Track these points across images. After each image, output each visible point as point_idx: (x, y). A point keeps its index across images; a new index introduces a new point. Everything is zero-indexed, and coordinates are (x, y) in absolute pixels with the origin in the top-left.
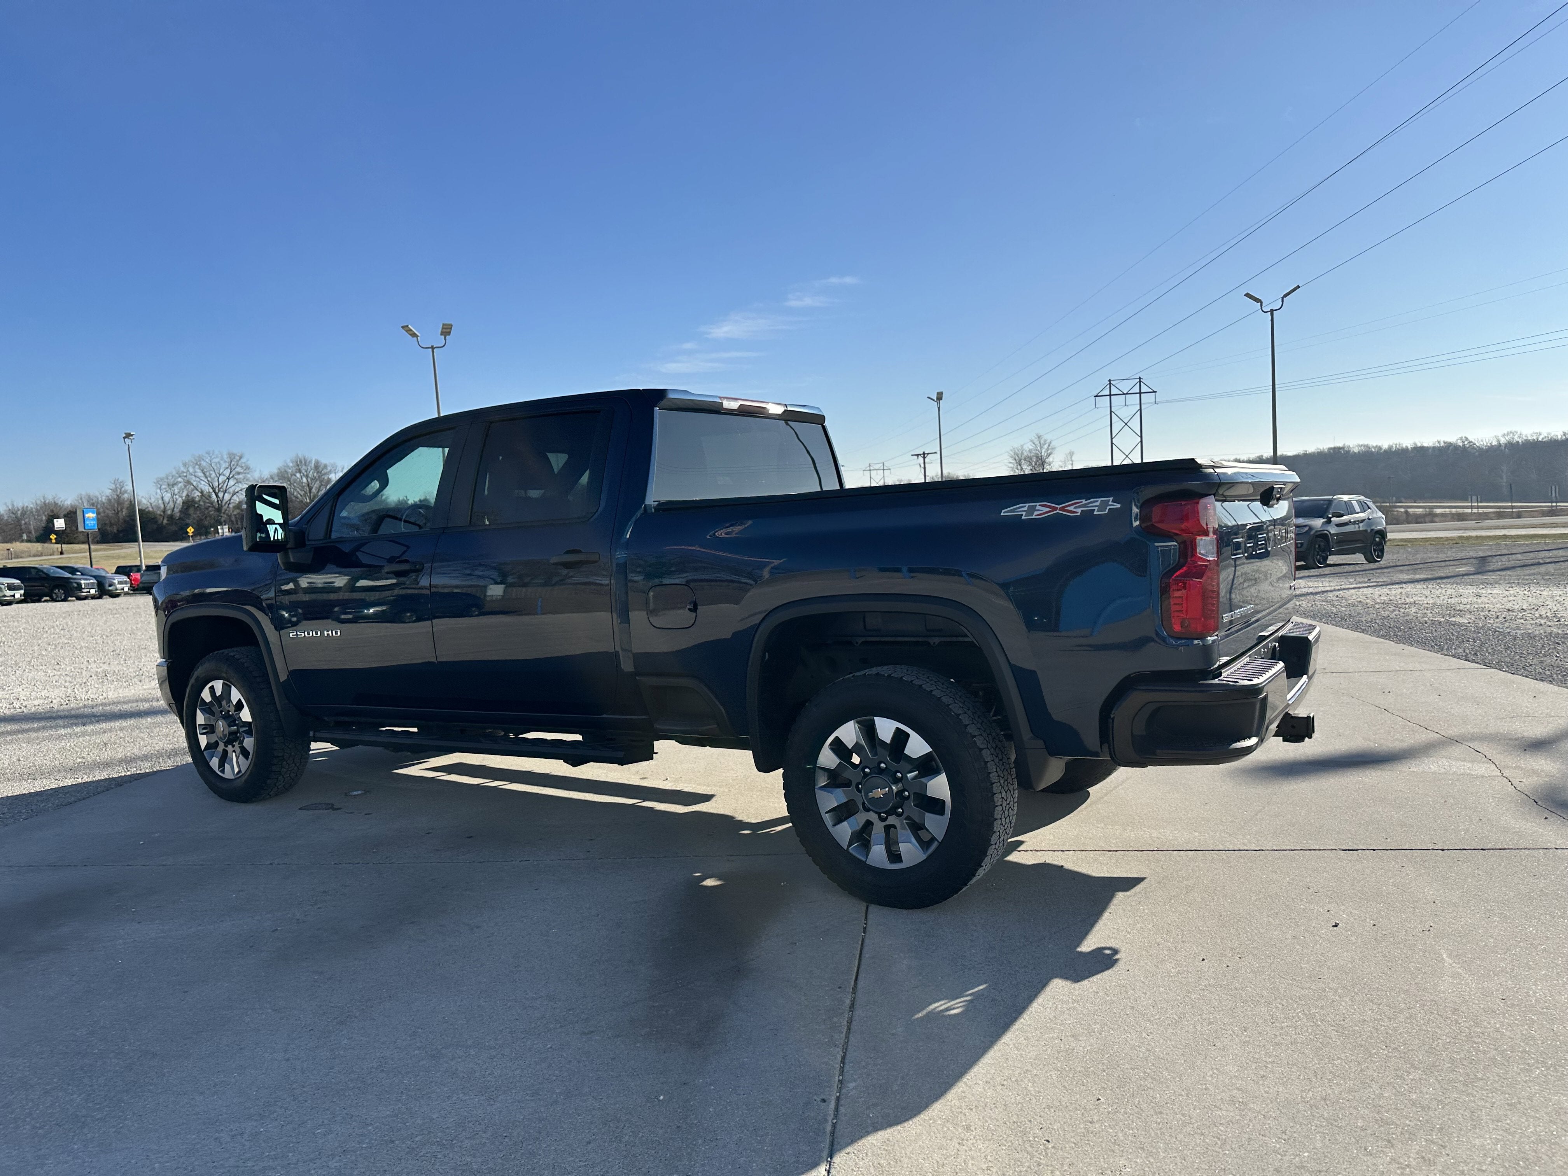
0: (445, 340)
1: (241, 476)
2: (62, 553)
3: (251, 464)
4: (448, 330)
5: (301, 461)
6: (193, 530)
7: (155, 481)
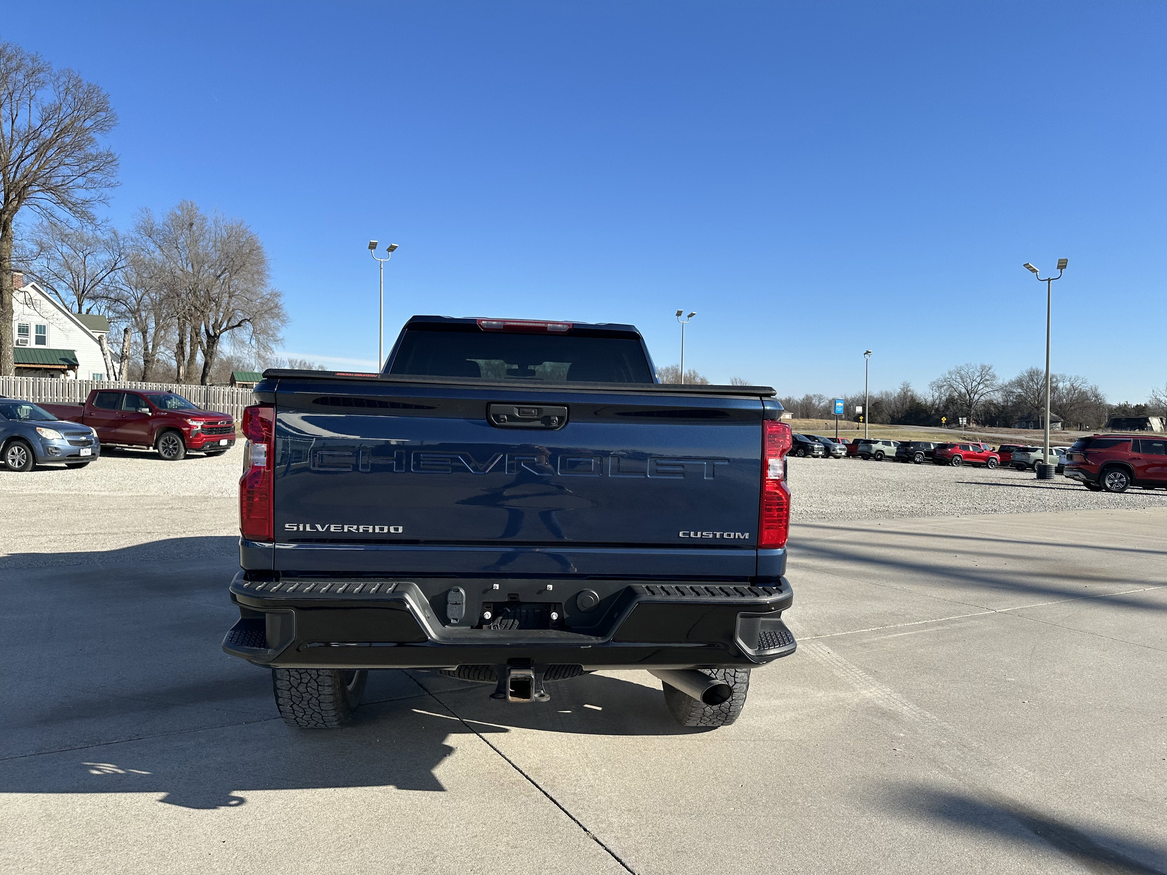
0: (1061, 272)
1: (988, 382)
2: (858, 429)
3: (997, 374)
4: (1065, 264)
5: (1034, 372)
6: (945, 419)
7: (930, 384)
